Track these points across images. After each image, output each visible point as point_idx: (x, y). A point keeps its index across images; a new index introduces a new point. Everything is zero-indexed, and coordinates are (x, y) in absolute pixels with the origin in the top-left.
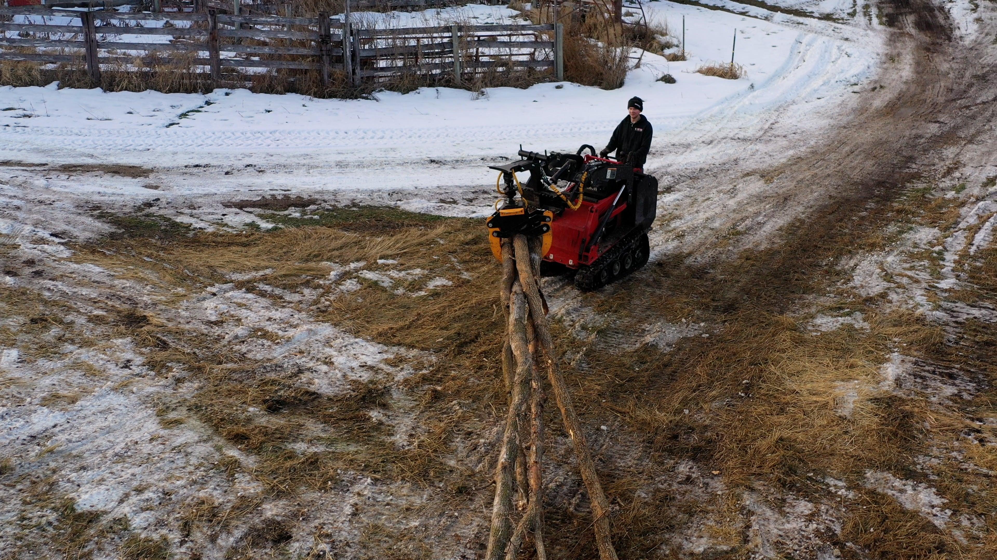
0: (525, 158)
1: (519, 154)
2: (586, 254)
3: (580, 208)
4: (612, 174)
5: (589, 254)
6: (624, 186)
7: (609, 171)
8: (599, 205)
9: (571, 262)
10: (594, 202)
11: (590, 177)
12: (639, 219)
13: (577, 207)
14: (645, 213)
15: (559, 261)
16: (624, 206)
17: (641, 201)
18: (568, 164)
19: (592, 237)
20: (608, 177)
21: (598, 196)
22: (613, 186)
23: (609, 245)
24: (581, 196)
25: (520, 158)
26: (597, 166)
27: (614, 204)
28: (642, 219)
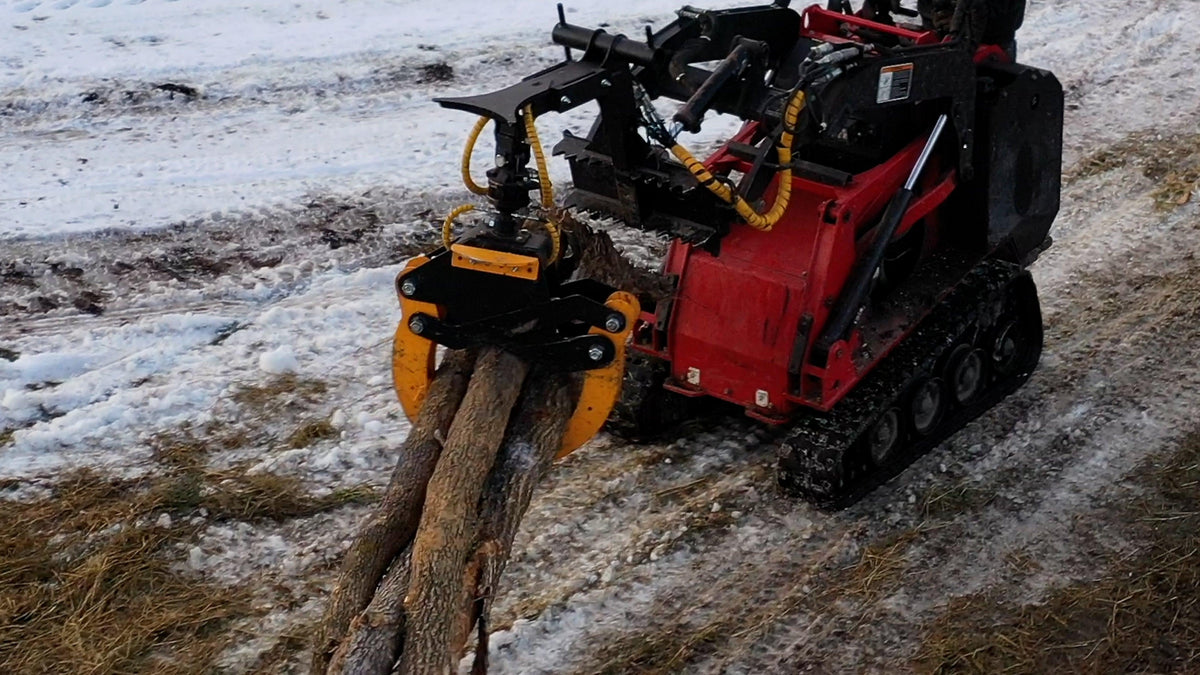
0: (578, 54)
1: (557, 39)
2: (814, 371)
3: (781, 219)
4: (898, 85)
5: (826, 374)
6: (943, 120)
7: (886, 77)
8: (854, 193)
9: (762, 399)
10: (836, 183)
11: (816, 104)
12: (1002, 224)
13: (773, 218)
14: (1022, 201)
15: (723, 394)
16: (945, 187)
17: (1006, 163)
18: (740, 56)
19: (835, 309)
20: (884, 95)
21: (853, 161)
22: (906, 124)
23: (897, 328)
24: (787, 177)
25: (558, 53)
26: (841, 64)
27: (910, 185)
28: (1014, 220)
